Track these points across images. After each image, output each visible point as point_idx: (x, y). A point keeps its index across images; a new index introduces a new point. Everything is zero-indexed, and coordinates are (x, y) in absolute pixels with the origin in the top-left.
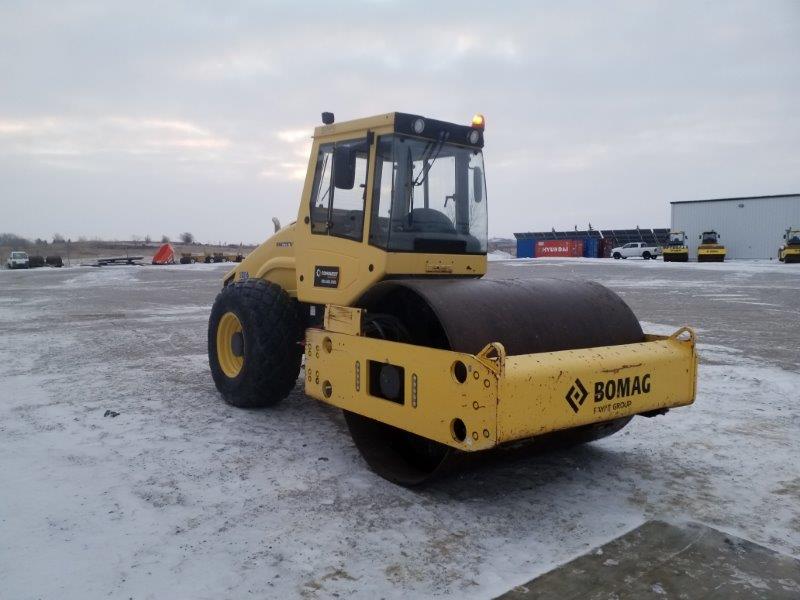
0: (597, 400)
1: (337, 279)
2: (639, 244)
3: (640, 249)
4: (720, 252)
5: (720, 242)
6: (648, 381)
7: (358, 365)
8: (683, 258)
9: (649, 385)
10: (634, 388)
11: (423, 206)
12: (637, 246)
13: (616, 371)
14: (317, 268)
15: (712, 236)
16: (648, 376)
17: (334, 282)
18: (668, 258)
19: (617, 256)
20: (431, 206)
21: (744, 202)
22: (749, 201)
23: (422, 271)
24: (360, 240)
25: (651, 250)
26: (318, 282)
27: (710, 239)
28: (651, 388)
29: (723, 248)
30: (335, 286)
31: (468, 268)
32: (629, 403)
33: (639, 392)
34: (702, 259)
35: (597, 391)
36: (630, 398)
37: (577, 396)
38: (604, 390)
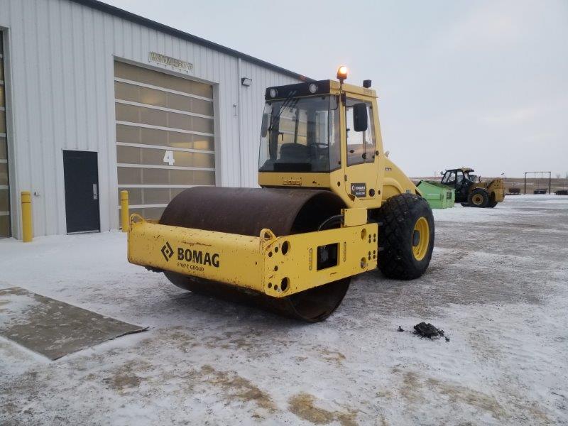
0: (179, 258)
6: (216, 259)
9: (218, 262)
10: (206, 261)
11: (293, 142)
13: (192, 244)
16: (217, 255)
20: (298, 142)
23: (281, 185)
28: (220, 265)
31: (314, 182)
32: (202, 269)
33: (210, 264)
35: (179, 253)
36: (203, 265)
37: (167, 252)
38: (184, 254)
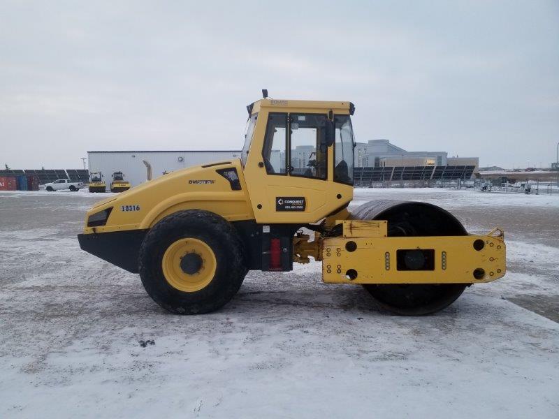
1: (304, 205)
2: (66, 180)
3: (67, 184)
4: (127, 185)
5: (125, 179)
7: (387, 254)
8: (102, 190)
12: (64, 182)
14: (278, 199)
15: (119, 175)
17: (301, 207)
18: (92, 190)
19: (50, 189)
21: (134, 154)
22: (139, 154)
24: (325, 178)
25: (75, 184)
26: (280, 208)
27: (118, 177)
29: (127, 183)
30: (303, 210)
34: (115, 190)
